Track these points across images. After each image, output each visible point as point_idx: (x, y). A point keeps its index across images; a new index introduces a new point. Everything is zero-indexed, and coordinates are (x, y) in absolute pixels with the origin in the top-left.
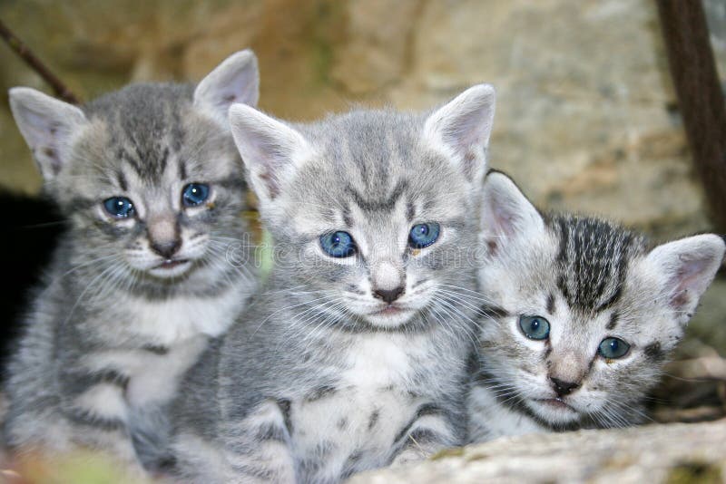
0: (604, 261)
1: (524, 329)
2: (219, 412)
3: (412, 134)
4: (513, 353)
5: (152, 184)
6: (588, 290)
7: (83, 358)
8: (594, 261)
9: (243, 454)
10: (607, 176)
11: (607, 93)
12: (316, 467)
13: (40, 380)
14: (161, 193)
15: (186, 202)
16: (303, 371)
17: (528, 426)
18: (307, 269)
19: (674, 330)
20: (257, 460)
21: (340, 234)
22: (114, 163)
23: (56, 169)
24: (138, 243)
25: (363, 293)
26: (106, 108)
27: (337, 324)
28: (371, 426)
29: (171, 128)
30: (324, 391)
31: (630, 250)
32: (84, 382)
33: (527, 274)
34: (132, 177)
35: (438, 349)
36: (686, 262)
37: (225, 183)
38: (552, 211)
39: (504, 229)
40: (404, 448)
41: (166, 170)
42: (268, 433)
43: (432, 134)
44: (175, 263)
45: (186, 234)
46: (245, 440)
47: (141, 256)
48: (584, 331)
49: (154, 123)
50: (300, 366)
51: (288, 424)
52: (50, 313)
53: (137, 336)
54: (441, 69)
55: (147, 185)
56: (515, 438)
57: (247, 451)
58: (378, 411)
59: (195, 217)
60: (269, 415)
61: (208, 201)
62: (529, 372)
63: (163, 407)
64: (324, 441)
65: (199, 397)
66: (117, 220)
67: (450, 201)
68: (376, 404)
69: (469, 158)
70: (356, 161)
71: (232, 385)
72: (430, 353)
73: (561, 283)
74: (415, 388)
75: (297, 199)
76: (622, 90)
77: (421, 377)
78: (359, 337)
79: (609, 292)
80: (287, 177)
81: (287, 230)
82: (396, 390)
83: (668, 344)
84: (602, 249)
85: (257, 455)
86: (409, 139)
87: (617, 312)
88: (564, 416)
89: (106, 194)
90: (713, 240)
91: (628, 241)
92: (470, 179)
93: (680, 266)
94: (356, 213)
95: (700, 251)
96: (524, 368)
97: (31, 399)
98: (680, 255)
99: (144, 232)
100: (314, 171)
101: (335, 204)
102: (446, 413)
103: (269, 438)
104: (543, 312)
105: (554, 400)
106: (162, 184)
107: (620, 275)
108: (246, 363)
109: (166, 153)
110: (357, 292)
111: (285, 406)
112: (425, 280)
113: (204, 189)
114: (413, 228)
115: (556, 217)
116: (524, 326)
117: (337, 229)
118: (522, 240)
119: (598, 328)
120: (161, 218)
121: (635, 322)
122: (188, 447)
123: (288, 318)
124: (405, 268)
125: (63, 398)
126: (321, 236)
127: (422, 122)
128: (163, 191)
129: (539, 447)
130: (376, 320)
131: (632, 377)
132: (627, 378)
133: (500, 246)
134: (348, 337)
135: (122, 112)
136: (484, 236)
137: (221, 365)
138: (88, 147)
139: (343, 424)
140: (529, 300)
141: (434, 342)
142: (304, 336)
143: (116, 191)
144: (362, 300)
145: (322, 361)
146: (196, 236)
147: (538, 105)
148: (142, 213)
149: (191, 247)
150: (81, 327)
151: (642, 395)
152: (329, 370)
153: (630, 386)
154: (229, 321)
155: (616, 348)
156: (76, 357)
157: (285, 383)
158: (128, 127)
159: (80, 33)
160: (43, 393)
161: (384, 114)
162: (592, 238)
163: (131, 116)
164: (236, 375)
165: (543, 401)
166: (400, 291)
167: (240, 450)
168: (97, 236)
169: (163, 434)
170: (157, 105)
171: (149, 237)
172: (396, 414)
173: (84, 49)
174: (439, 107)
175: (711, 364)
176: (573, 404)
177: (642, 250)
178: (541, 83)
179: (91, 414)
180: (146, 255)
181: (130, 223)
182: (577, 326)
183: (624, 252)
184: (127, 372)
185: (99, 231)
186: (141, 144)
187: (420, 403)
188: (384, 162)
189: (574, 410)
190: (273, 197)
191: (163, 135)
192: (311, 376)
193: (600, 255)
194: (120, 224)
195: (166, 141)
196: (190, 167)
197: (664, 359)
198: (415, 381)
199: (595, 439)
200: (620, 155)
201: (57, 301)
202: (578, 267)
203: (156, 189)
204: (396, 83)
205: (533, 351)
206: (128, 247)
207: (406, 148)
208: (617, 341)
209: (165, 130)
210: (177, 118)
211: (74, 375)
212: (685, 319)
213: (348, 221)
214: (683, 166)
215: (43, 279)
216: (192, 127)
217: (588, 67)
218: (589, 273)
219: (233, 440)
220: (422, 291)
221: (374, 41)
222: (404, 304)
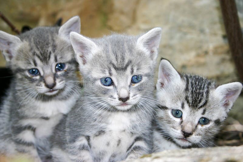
0: (201, 91)
1: (174, 114)
2: (66, 141)
3: (133, 44)
4: (169, 122)
5: (46, 64)
6: (196, 101)
7: (20, 121)
8: (198, 91)
9: (74, 155)
10: (202, 60)
11: (202, 31)
12: (100, 159)
13: (5, 128)
14: (49, 66)
15: (57, 70)
16: (94, 125)
17: (173, 146)
18: (96, 90)
19: (224, 115)
20: (79, 157)
21: (107, 78)
22: (32, 57)
23: (11, 57)
24: (41, 84)
25: (115, 99)
26: (28, 37)
27: (106, 109)
28: (118, 145)
29: (51, 44)
30: (101, 132)
31: (210, 87)
32: (20, 129)
33: (175, 95)
34: (38, 61)
35: (140, 117)
36: (229, 91)
37: (70, 62)
38: (183, 73)
39: (166, 78)
40: (131, 153)
41: (50, 59)
42: (83, 147)
43: (140, 44)
44: (53, 91)
45: (57, 81)
46: (75, 150)
47: (42, 88)
48: (194, 115)
49: (46, 43)
50: (93, 123)
51: (89, 144)
52: (8, 105)
53: (38, 114)
54: (145, 22)
55: (44, 64)
56: (169, 151)
57: (76, 154)
58: (120, 139)
59: (60, 75)
60: (82, 141)
61: (65, 69)
62: (175, 129)
63: (47, 138)
64: (102, 151)
65: (60, 135)
66: (33, 76)
67: (145, 68)
68: (119, 137)
69: (152, 52)
70: (114, 53)
71: (70, 131)
72: (137, 119)
73: (187, 98)
74: (132, 131)
75: (93, 65)
76: (207, 30)
77: (134, 127)
78: (113, 114)
79: (203, 102)
80: (89, 58)
81: (89, 76)
82: (126, 131)
83: (222, 119)
84: (200, 87)
85: (79, 155)
86: (132, 46)
87: (205, 109)
88: (187, 144)
89: (29, 68)
90: (239, 84)
91: (209, 84)
92: (152, 59)
93: (227, 93)
94: (113, 71)
95: (234, 88)
96: (173, 127)
97: (2, 135)
98: (227, 89)
99: (43, 80)
100: (98, 56)
101: (106, 68)
102: (145, 140)
103: (83, 149)
104: (180, 108)
105: (183, 139)
106: (49, 64)
107: (207, 96)
108: (75, 123)
109: (50, 53)
110: (113, 98)
111: (88, 138)
112: (136, 95)
113: (63, 65)
114: (133, 77)
115: (184, 75)
116: (173, 113)
117: (107, 76)
118: (173, 83)
119: (199, 114)
120: (49, 76)
121: (212, 112)
122: (56, 152)
123: (89, 106)
124: (130, 91)
125: (13, 135)
126: (101, 79)
127: (136, 40)
128: (50, 67)
129: (178, 154)
130: (119, 108)
131: (210, 131)
132: (208, 131)
133: (165, 84)
134: (109, 113)
135: (34, 38)
136: (159, 81)
137: (66, 124)
138: (22, 51)
139: (108, 144)
140: (175, 104)
141: (139, 115)
142: (94, 113)
143: (33, 66)
144: (115, 101)
145: (100, 122)
146: (61, 81)
147: (178, 35)
148: (42, 74)
149: (59, 85)
150: (19, 111)
151: (213, 137)
152: (103, 125)
153: (209, 134)
154: (69, 109)
155: (205, 121)
156: (17, 121)
157: (88, 129)
158: (37, 44)
159: (21, 8)
160: (6, 133)
161: (123, 36)
162: (197, 83)
163: (38, 40)
164: (71, 127)
165: (179, 139)
166: (128, 98)
167: (73, 154)
168: (26, 81)
169: (47, 147)
170: (46, 36)
171: (45, 82)
172: (127, 140)
173: (22, 14)
174: (143, 35)
175: (237, 127)
176: (189, 140)
177: (214, 87)
178: (179, 28)
179: (22, 140)
180: (44, 88)
181: (38, 77)
182: (192, 114)
183: (208, 88)
184: (35, 126)
185: (27, 80)
186: (41, 50)
187: (135, 137)
188: (124, 54)
189: (190, 142)
190: (84, 64)
191: (49, 47)
192: (96, 127)
193: (200, 89)
194: (34, 78)
195: (50, 49)
196: (58, 57)
197: (221, 125)
198: (132, 128)
199: (197, 152)
200: (206, 53)
201: (11, 101)
202: (193, 92)
203: (47, 66)
204: (129, 27)
205: (176, 122)
206: (37, 85)
207: (131, 49)
208: (205, 118)
209: (49, 45)
210: (53, 41)
211: (17, 127)
212: (228, 111)
213: (110, 74)
214: (228, 57)
215: (6, 94)
216: (59, 44)
217: (196, 22)
218: (196, 95)
219: (71, 150)
220: (135, 98)
221: (122, 13)
222: (129, 102)
